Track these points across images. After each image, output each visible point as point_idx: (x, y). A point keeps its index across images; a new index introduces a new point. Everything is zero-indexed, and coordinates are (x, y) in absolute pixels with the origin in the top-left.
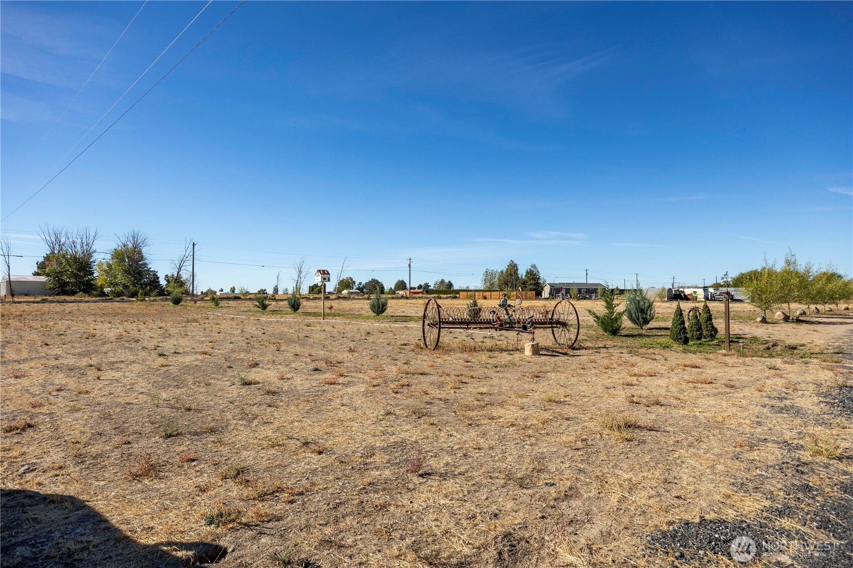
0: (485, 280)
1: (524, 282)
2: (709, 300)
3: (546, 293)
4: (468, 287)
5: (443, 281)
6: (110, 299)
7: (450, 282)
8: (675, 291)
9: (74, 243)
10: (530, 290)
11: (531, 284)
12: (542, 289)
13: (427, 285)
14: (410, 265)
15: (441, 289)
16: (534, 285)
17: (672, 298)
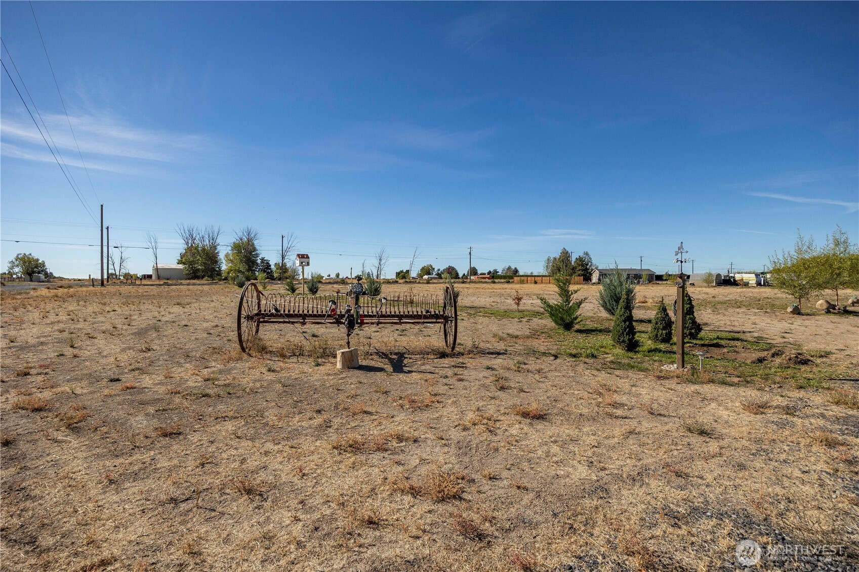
0: (547, 267)
1: (573, 268)
2: (762, 286)
3: (595, 278)
4: (532, 273)
5: (509, 268)
6: (216, 283)
7: (516, 268)
8: (724, 276)
9: (203, 238)
10: (579, 276)
11: (579, 270)
12: (591, 274)
13: (496, 272)
14: (470, 253)
15: (508, 274)
16: (583, 270)
17: (721, 283)
